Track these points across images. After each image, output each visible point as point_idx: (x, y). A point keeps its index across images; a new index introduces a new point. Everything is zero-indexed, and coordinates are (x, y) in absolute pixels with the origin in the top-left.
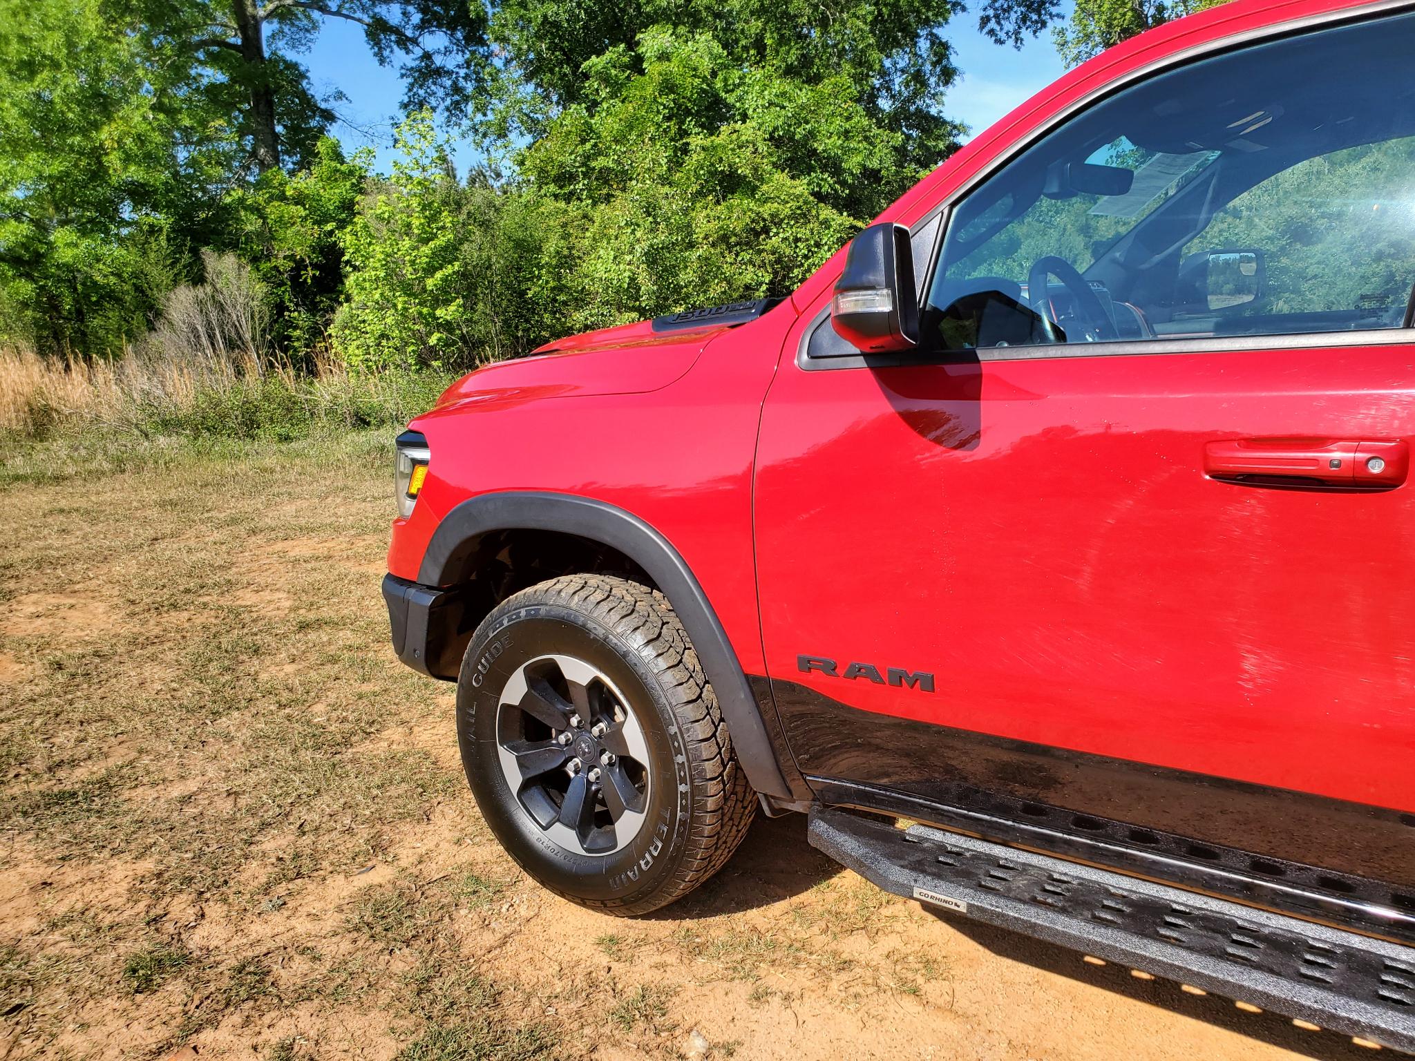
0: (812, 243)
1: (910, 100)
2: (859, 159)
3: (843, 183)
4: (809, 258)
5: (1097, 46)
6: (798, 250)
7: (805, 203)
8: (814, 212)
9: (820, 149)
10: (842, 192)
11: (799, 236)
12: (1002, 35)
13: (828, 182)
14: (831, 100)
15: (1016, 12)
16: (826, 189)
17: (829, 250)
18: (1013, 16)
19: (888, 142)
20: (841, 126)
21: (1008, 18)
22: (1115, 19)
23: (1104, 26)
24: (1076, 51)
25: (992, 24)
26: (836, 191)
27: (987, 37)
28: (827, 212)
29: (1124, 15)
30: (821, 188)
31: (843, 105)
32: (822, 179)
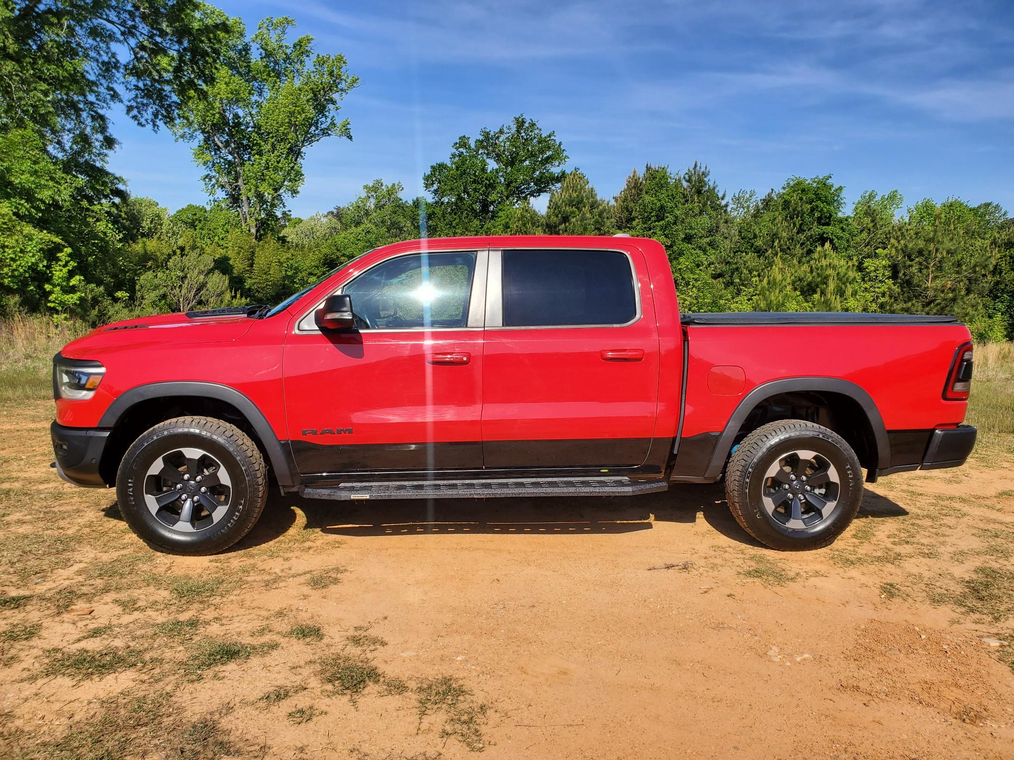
0: (19, 250)
1: (79, 153)
2: (50, 193)
3: (38, 209)
4: (17, 260)
5: (195, 130)
6: (6, 254)
7: (10, 220)
8: (19, 228)
9: (17, 181)
10: (36, 214)
11: (6, 244)
12: (143, 121)
13: (25, 207)
14: (21, 147)
15: (152, 108)
16: (23, 211)
17: (33, 256)
18: (150, 111)
19: (71, 184)
20: (32, 168)
21: (146, 111)
22: (208, 116)
23: (200, 120)
24: (182, 131)
25: (135, 112)
26: (30, 214)
27: (132, 121)
28: (28, 229)
29: (214, 115)
30: (19, 210)
31: (31, 152)
32: (19, 204)
